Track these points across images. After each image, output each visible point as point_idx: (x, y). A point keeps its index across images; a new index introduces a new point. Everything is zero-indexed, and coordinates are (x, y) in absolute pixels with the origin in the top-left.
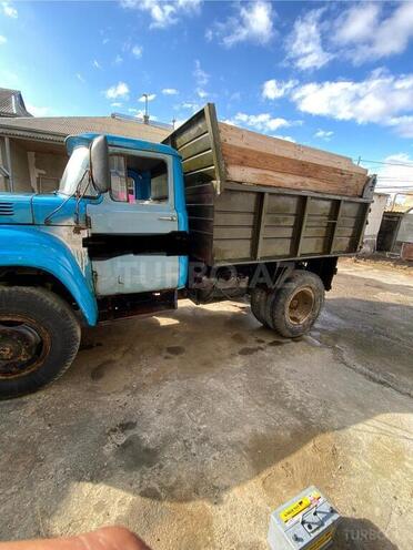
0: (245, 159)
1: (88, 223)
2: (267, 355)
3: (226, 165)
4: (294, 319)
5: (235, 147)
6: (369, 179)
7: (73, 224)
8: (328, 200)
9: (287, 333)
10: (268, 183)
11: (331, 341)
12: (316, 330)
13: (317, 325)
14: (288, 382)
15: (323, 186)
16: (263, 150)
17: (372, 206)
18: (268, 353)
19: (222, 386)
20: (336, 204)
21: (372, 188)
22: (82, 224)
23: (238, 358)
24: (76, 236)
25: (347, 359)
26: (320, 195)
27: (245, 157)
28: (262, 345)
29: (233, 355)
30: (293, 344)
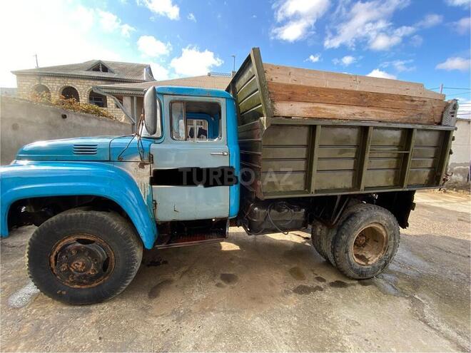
0: (293, 94)
1: (151, 159)
2: (326, 297)
3: (273, 102)
4: (362, 258)
5: (282, 84)
6: (448, 105)
7: (139, 160)
8: (398, 129)
9: (352, 273)
10: (319, 115)
11: (408, 289)
12: (391, 272)
13: (392, 266)
14: (346, 338)
15: (388, 115)
16: (313, 84)
17: (454, 134)
18: (328, 295)
19: (267, 330)
20: (408, 134)
21: (453, 114)
22: (146, 160)
23: (292, 297)
24: (141, 170)
25: (428, 316)
26: (385, 125)
27: (293, 93)
28: (321, 284)
29: (287, 292)
30: (359, 287)
